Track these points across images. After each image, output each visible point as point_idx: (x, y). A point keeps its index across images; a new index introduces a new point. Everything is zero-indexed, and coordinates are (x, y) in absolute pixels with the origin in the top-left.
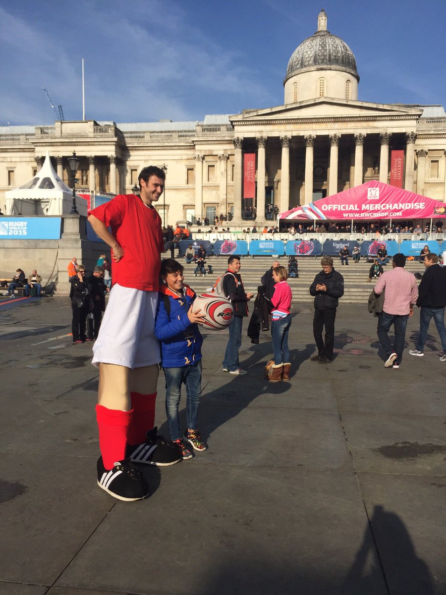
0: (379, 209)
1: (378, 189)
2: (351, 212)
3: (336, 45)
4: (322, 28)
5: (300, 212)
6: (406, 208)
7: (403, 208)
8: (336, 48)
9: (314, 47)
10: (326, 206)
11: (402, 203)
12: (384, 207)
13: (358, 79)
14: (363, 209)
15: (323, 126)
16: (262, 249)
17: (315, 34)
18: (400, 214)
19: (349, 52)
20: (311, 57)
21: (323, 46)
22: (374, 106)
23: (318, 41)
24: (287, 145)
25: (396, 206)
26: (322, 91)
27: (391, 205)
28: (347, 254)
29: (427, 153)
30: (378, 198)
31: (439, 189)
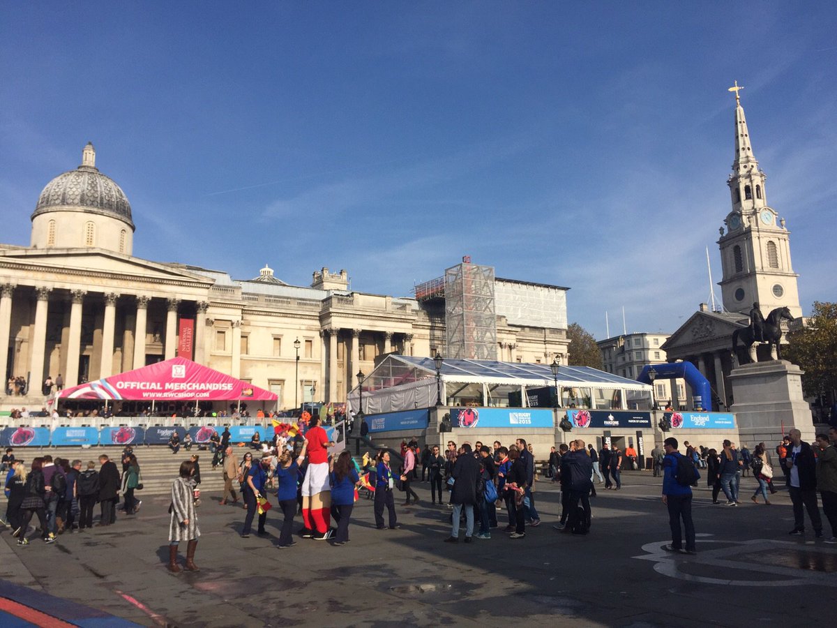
0: (185, 389)
1: (184, 366)
2: (153, 391)
3: (108, 187)
4: (89, 163)
5: (87, 390)
6: (214, 389)
7: (210, 388)
8: (110, 191)
9: (81, 184)
10: (122, 383)
11: (210, 383)
12: (190, 386)
13: (133, 229)
14: (166, 388)
15: (97, 281)
16: (70, 438)
17: (79, 168)
18: (206, 395)
19: (124, 199)
20: (77, 195)
21: (93, 185)
22: (162, 268)
23: (85, 179)
24: (45, 299)
25: (203, 386)
26: (90, 237)
27: (198, 384)
28: (178, 442)
29: (213, 323)
30: (184, 376)
31: (226, 363)
